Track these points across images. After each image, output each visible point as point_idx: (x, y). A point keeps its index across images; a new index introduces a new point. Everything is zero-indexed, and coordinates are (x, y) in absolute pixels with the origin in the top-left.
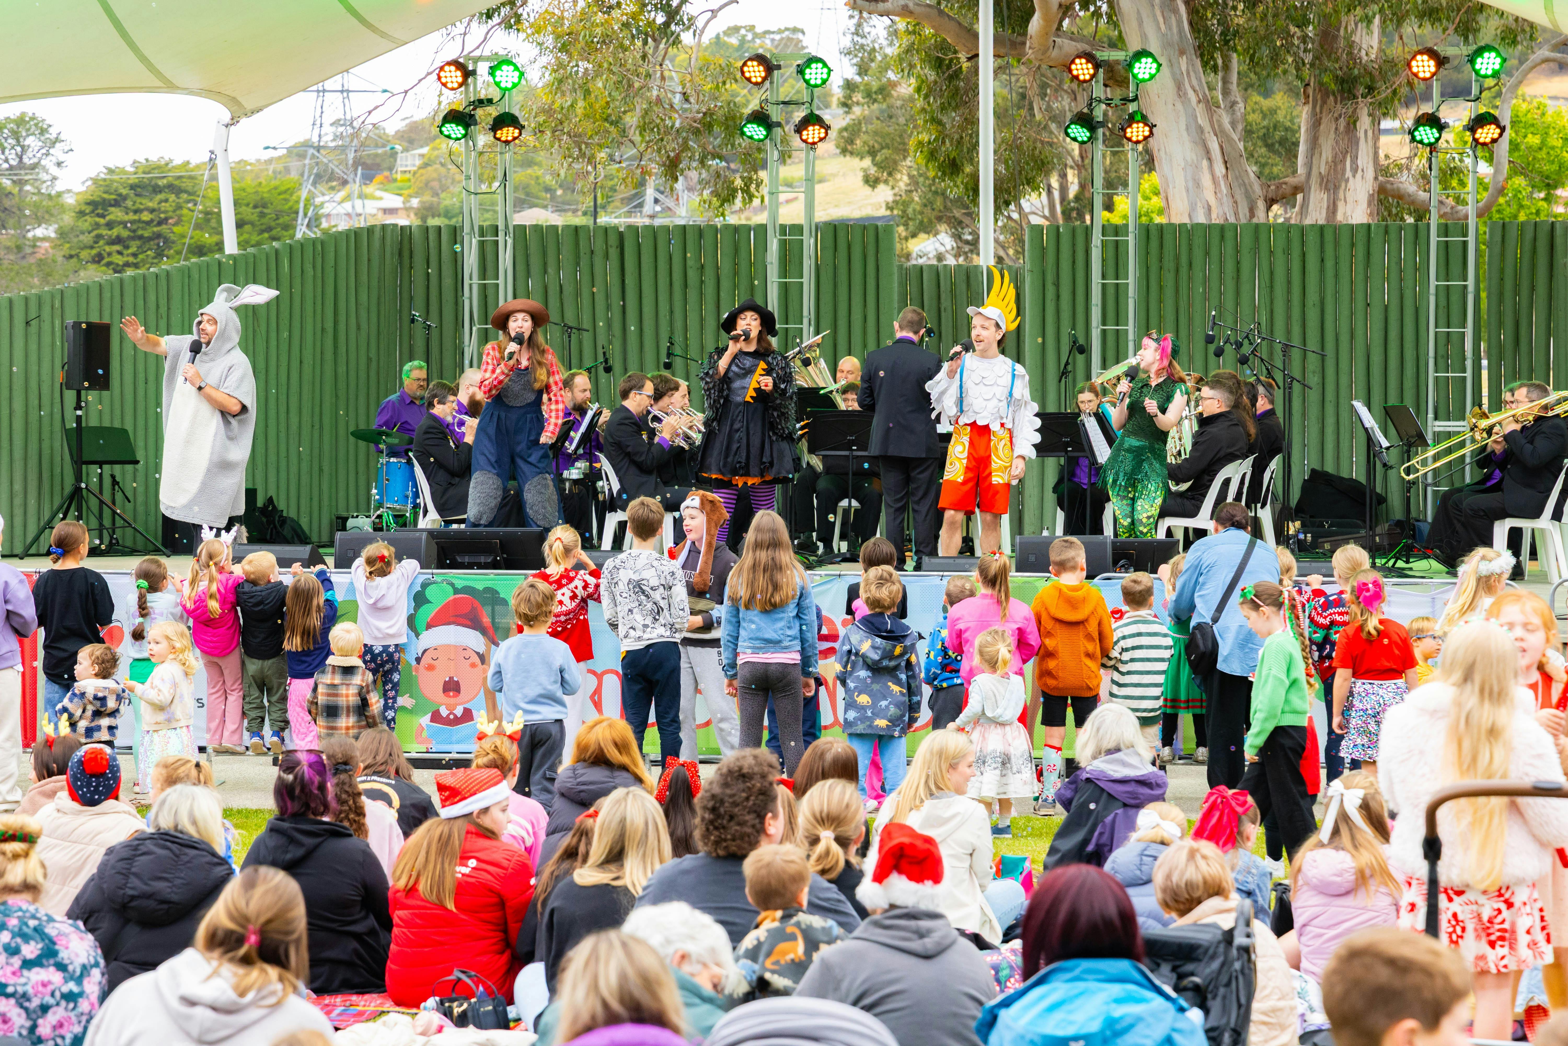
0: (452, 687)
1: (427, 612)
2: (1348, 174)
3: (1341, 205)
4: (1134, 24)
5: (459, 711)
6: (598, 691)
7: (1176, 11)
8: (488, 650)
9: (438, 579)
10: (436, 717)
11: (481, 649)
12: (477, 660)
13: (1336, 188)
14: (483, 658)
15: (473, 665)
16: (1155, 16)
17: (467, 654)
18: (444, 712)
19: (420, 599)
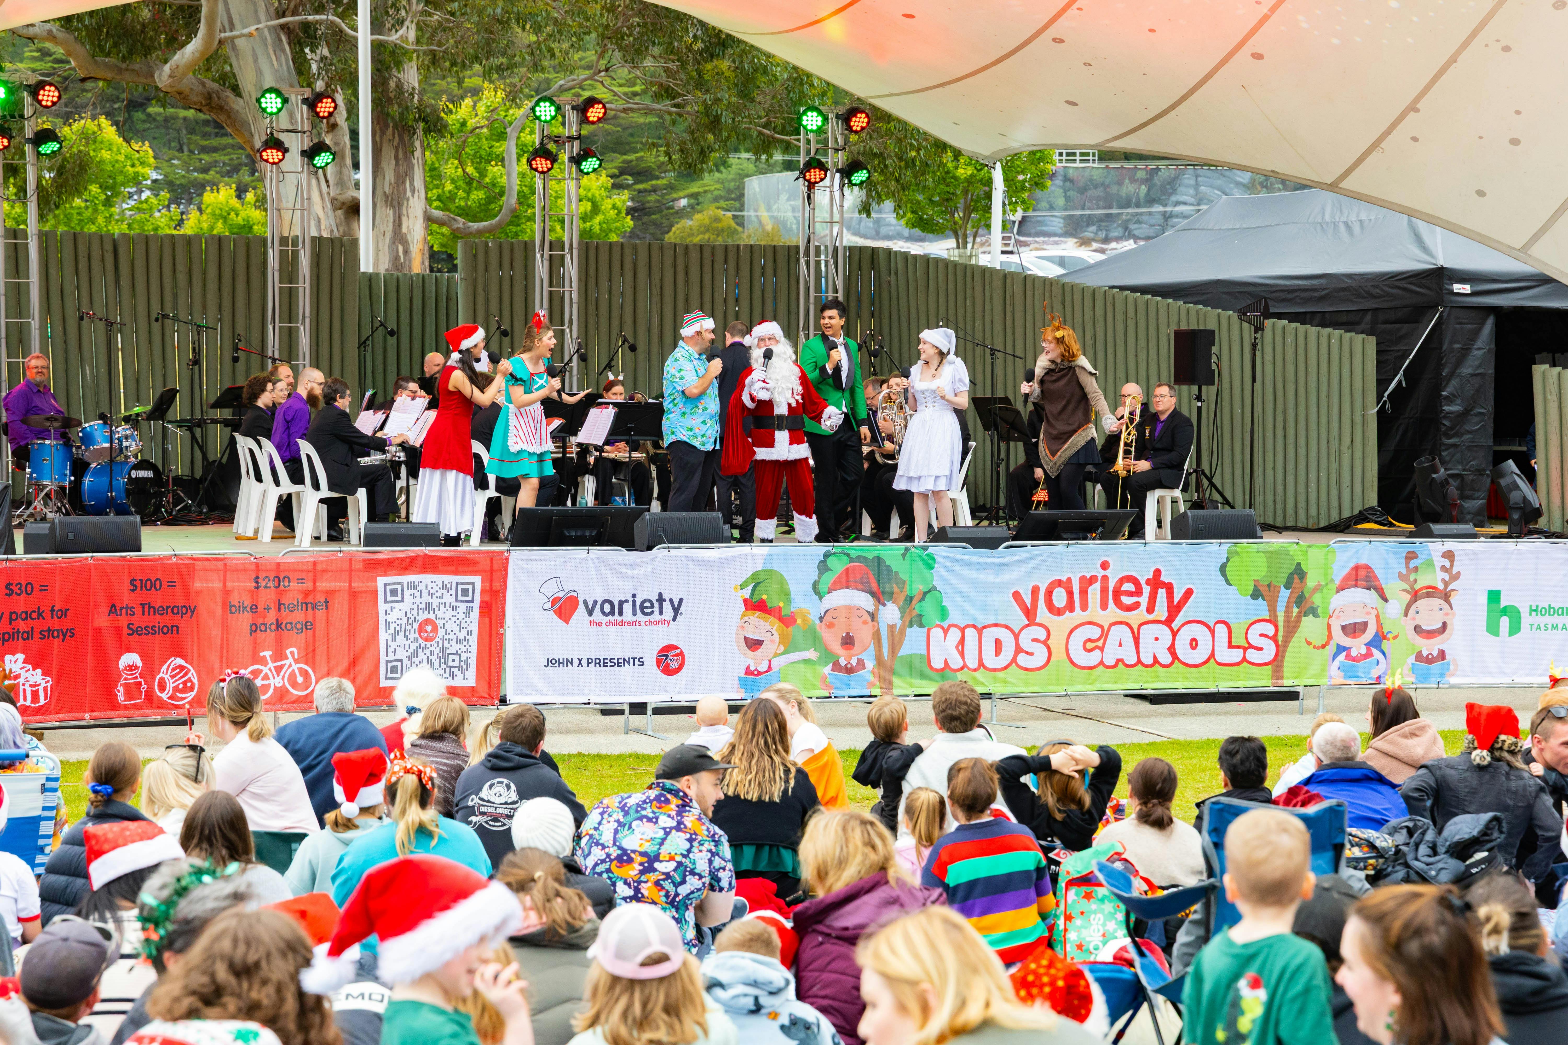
0: (848, 642)
1: (828, 579)
2: (409, 194)
3: (404, 219)
4: (250, 60)
5: (854, 662)
6: (962, 641)
7: (284, 51)
8: (877, 609)
9: (836, 550)
10: (836, 666)
11: (871, 609)
12: (869, 619)
13: (400, 205)
14: (873, 616)
15: (865, 622)
16: (268, 55)
17: (860, 613)
18: (843, 662)
19: (823, 567)
